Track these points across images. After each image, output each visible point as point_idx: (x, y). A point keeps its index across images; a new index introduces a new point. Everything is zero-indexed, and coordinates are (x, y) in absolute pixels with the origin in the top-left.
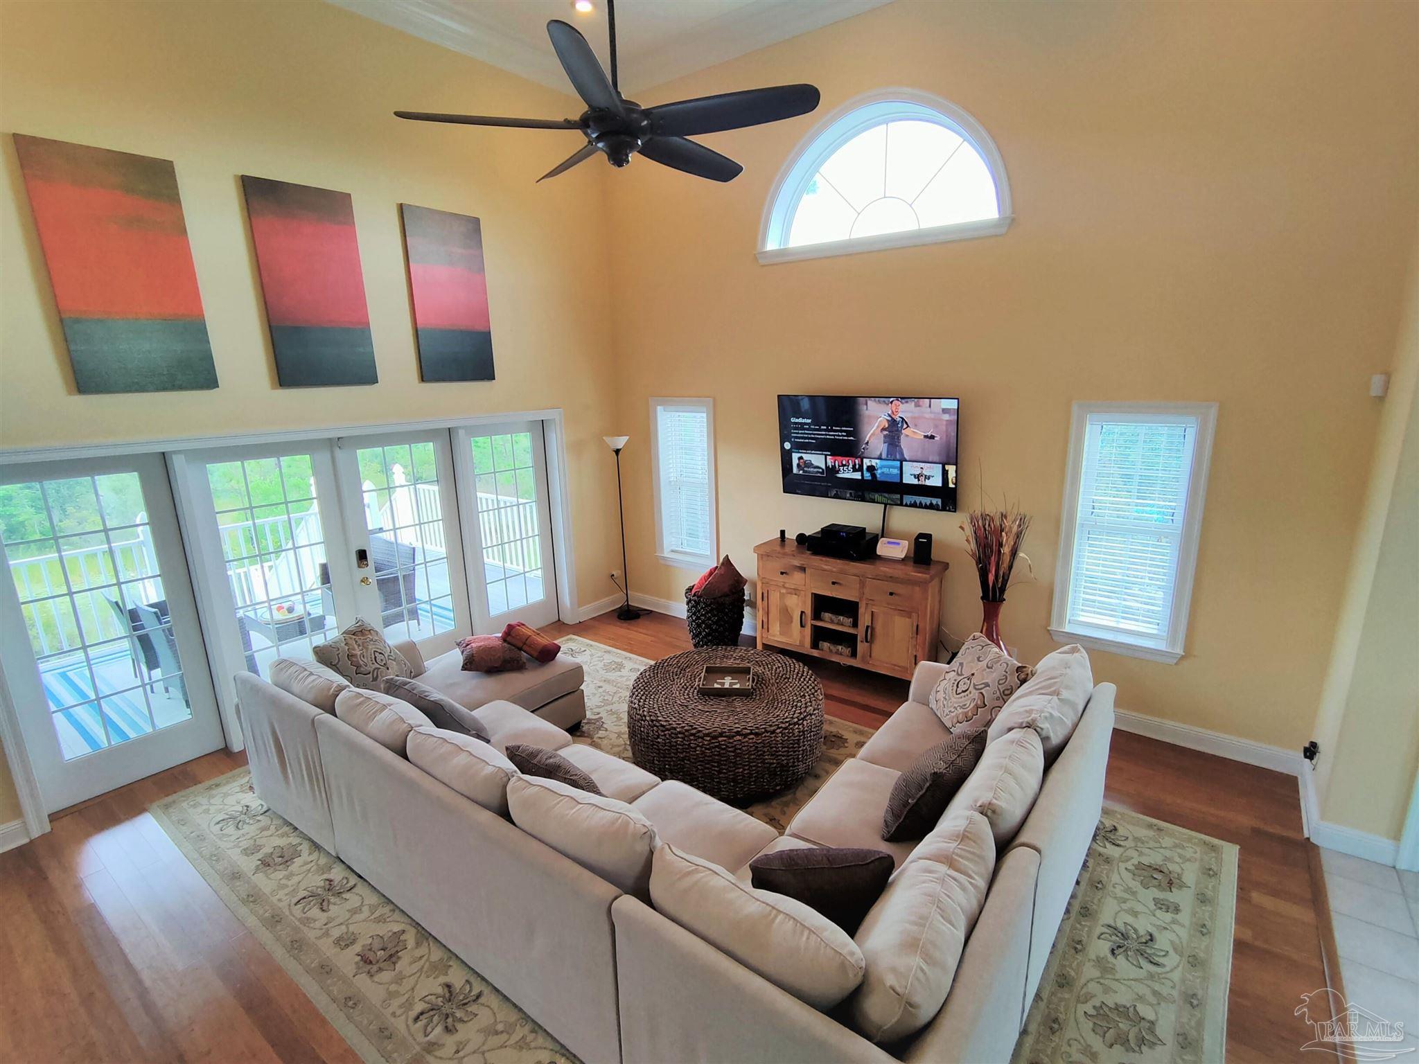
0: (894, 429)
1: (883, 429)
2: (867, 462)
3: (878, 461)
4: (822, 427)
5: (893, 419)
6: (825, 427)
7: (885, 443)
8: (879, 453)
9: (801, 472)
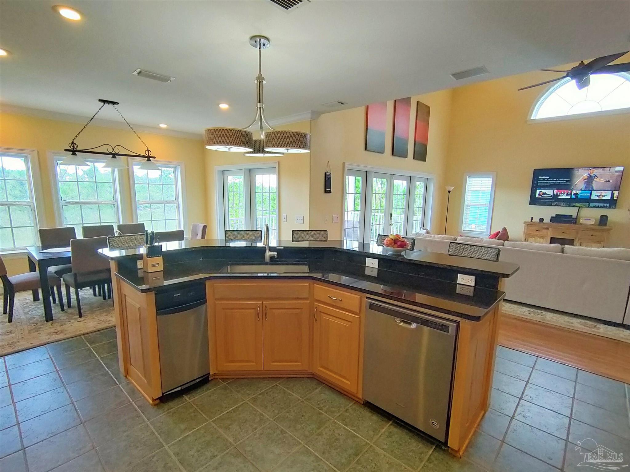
0: (590, 179)
1: (585, 179)
2: (574, 192)
3: (580, 191)
4: (554, 180)
5: (590, 175)
6: (555, 180)
7: (584, 184)
8: (581, 188)
9: (540, 197)
